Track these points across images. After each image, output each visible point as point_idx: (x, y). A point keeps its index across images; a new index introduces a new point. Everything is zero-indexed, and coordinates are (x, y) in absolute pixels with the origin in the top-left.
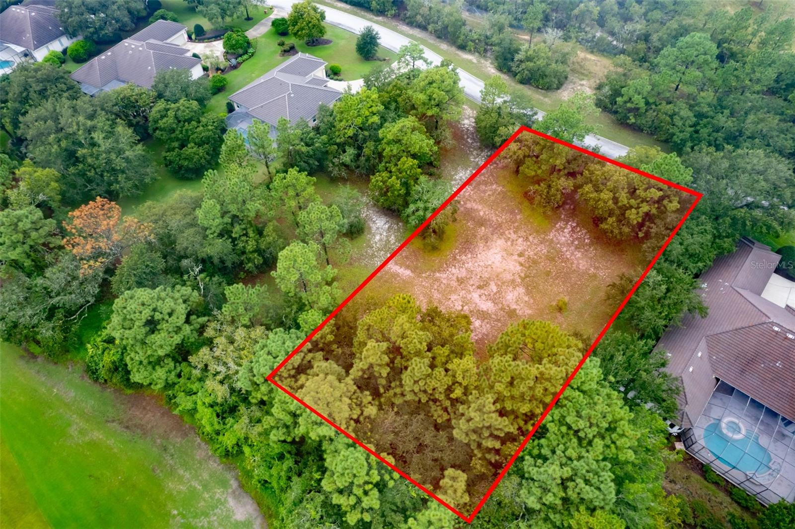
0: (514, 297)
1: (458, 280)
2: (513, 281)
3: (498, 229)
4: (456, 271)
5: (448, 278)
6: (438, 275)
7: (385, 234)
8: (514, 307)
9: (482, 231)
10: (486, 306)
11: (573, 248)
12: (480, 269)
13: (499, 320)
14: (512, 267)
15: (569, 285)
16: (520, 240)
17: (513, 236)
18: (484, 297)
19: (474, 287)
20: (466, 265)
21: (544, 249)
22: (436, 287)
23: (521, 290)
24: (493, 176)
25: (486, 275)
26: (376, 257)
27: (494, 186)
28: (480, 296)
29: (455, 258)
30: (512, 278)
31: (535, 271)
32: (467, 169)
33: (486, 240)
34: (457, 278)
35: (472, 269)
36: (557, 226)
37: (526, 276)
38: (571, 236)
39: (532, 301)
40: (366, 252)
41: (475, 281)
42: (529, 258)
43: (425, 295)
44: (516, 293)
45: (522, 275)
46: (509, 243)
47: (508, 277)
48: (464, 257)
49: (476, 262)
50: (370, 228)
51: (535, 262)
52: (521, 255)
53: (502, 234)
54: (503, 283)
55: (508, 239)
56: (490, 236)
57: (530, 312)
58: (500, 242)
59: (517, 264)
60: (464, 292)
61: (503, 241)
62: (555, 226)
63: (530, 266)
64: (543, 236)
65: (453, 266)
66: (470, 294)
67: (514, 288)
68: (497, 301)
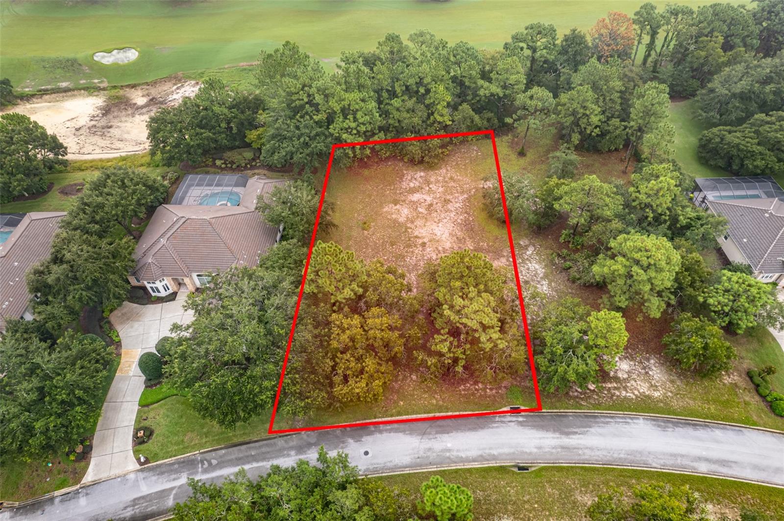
0: (403, 213)
1: (449, 200)
2: (412, 222)
4: (456, 206)
5: (456, 198)
6: (466, 196)
8: (398, 207)
10: (416, 197)
12: (442, 216)
13: (400, 194)
14: (422, 231)
16: (434, 257)
18: (422, 201)
19: (435, 203)
20: (455, 214)
22: (458, 188)
23: (402, 219)
25: (434, 215)
28: (426, 200)
29: (466, 212)
30: (415, 223)
31: (403, 238)
33: (459, 240)
34: (452, 202)
35: (448, 213)
37: (406, 231)
39: (389, 217)
42: (415, 246)
44: (403, 215)
45: (410, 230)
46: (440, 248)
47: (419, 222)
48: (461, 217)
49: (450, 219)
51: (409, 246)
52: (424, 245)
55: (445, 251)
56: (461, 245)
57: (385, 210)
58: (448, 245)
59: (420, 235)
60: (438, 196)
61: (447, 248)
62: (417, 288)
63: (409, 240)
64: (420, 272)
65: (463, 208)
66: (433, 198)
67: (408, 218)
68: (412, 203)
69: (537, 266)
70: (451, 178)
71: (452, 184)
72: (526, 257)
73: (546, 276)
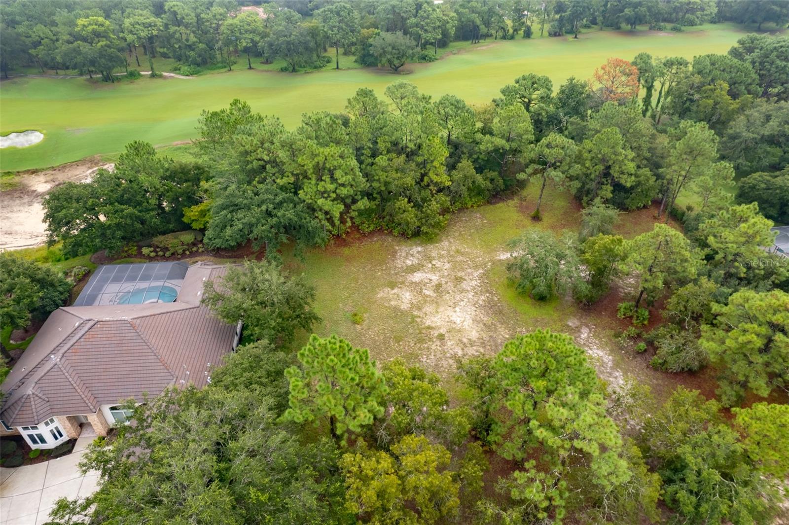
0: (405, 298)
1: (461, 278)
2: (419, 309)
3: (494, 346)
4: (472, 284)
5: (470, 274)
6: (481, 271)
8: (396, 290)
9: (503, 333)
10: (417, 277)
12: (458, 298)
13: (396, 274)
14: (435, 319)
15: (368, 342)
16: (460, 353)
17: (471, 351)
18: (427, 281)
19: (443, 282)
20: (473, 294)
23: (405, 306)
28: (431, 280)
29: (487, 291)
30: (424, 310)
31: (411, 331)
33: (488, 327)
34: (465, 280)
37: (413, 321)
39: (386, 304)
41: (449, 286)
42: (430, 340)
43: (468, 253)
44: (405, 301)
45: (418, 320)
46: (465, 340)
47: (428, 309)
48: (483, 298)
49: (469, 301)
51: (421, 341)
52: (441, 337)
55: (472, 343)
56: (491, 334)
57: (379, 296)
58: (474, 335)
59: (433, 325)
60: (446, 274)
61: (474, 339)
63: (421, 333)
65: (481, 286)
66: (439, 276)
67: (412, 304)
68: (414, 285)
69: (601, 353)
70: (458, 251)
71: (460, 258)
72: (582, 342)
73: (616, 366)
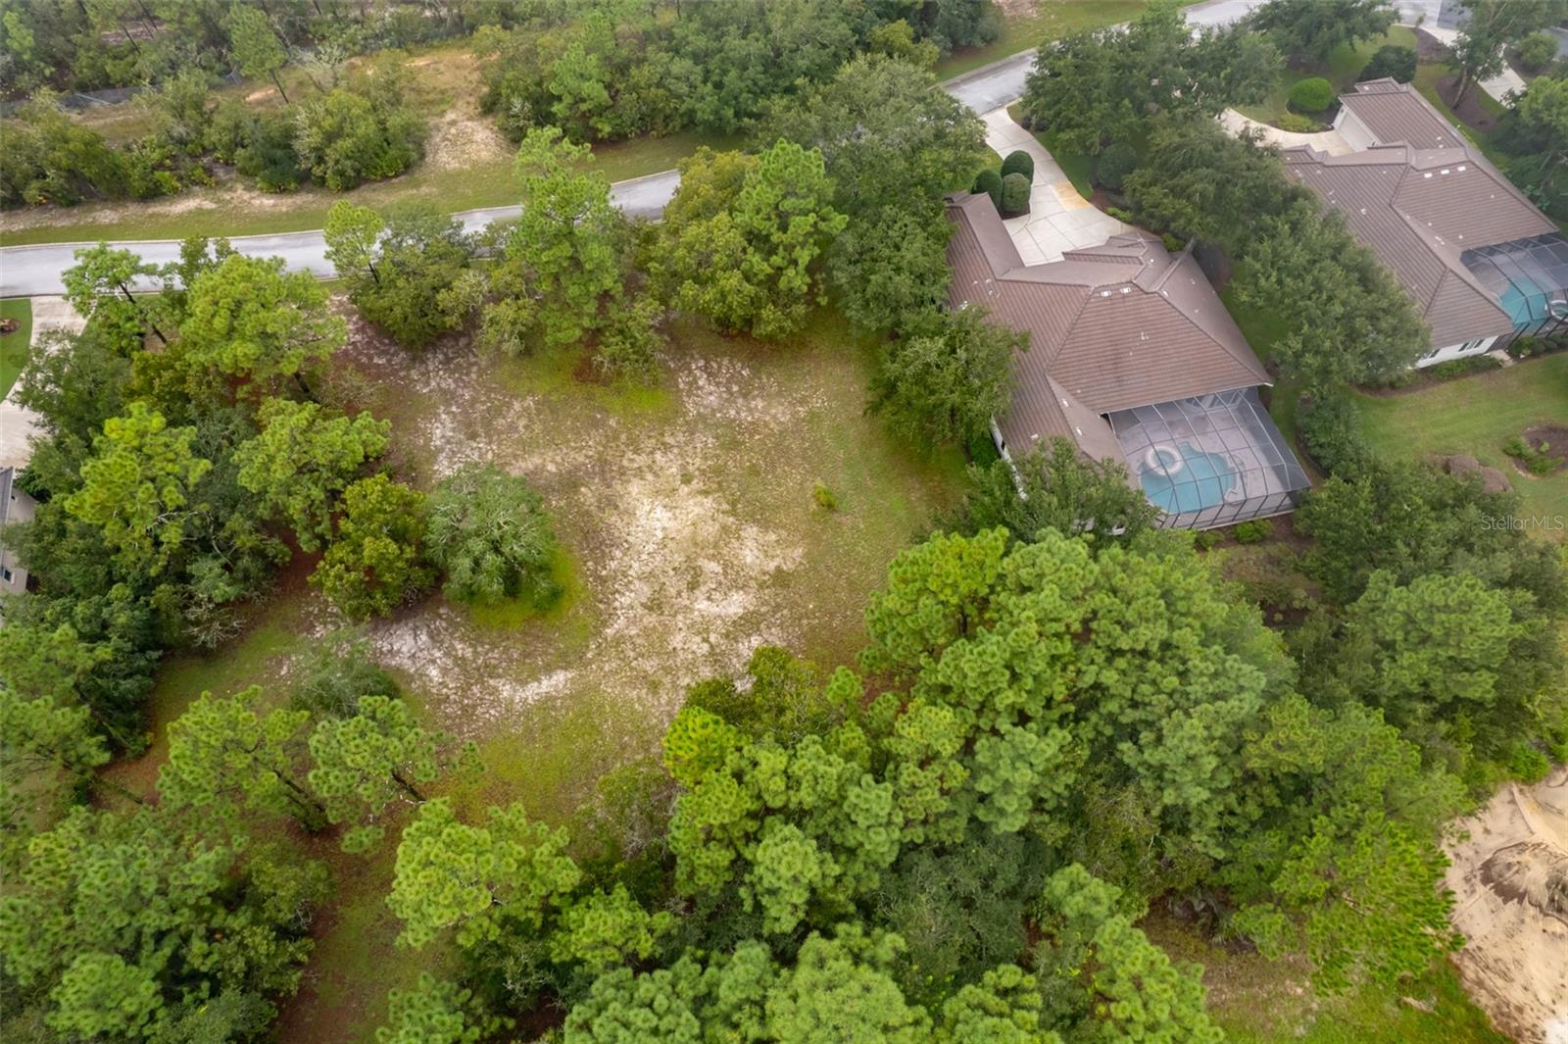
0: (753, 551)
1: (651, 609)
2: (725, 529)
3: (605, 469)
4: (629, 599)
5: (632, 622)
6: (609, 632)
7: (438, 654)
8: (772, 566)
9: (587, 495)
10: (736, 604)
11: (740, 401)
12: (658, 558)
13: (778, 607)
14: (697, 511)
15: (798, 460)
16: (658, 456)
17: (642, 460)
18: (717, 596)
19: (684, 595)
20: (631, 572)
21: (706, 440)
22: (632, 654)
23: (751, 531)
24: (491, 390)
25: (679, 559)
26: (474, 707)
27: (517, 406)
28: (709, 599)
29: (603, 581)
30: (717, 526)
31: (734, 485)
32: (437, 415)
33: (610, 503)
34: (642, 604)
35: (648, 569)
36: (681, 386)
37: (733, 504)
38: (718, 384)
39: (784, 534)
40: (447, 717)
41: (673, 585)
42: (703, 472)
43: (631, 683)
44: (750, 543)
45: (725, 507)
46: (650, 477)
47: (710, 530)
48: (613, 565)
49: (639, 553)
50: (398, 670)
51: (718, 471)
52: (687, 479)
53: (622, 471)
54: (716, 546)
55: (639, 473)
56: (608, 492)
57: (799, 552)
58: (635, 488)
59: (699, 498)
60: (680, 617)
61: (636, 481)
62: (679, 390)
63: (719, 483)
64: (681, 421)
65: (613, 594)
66: (692, 610)
67: (738, 538)
68: (740, 582)
70: (654, 687)
71: (649, 666)
